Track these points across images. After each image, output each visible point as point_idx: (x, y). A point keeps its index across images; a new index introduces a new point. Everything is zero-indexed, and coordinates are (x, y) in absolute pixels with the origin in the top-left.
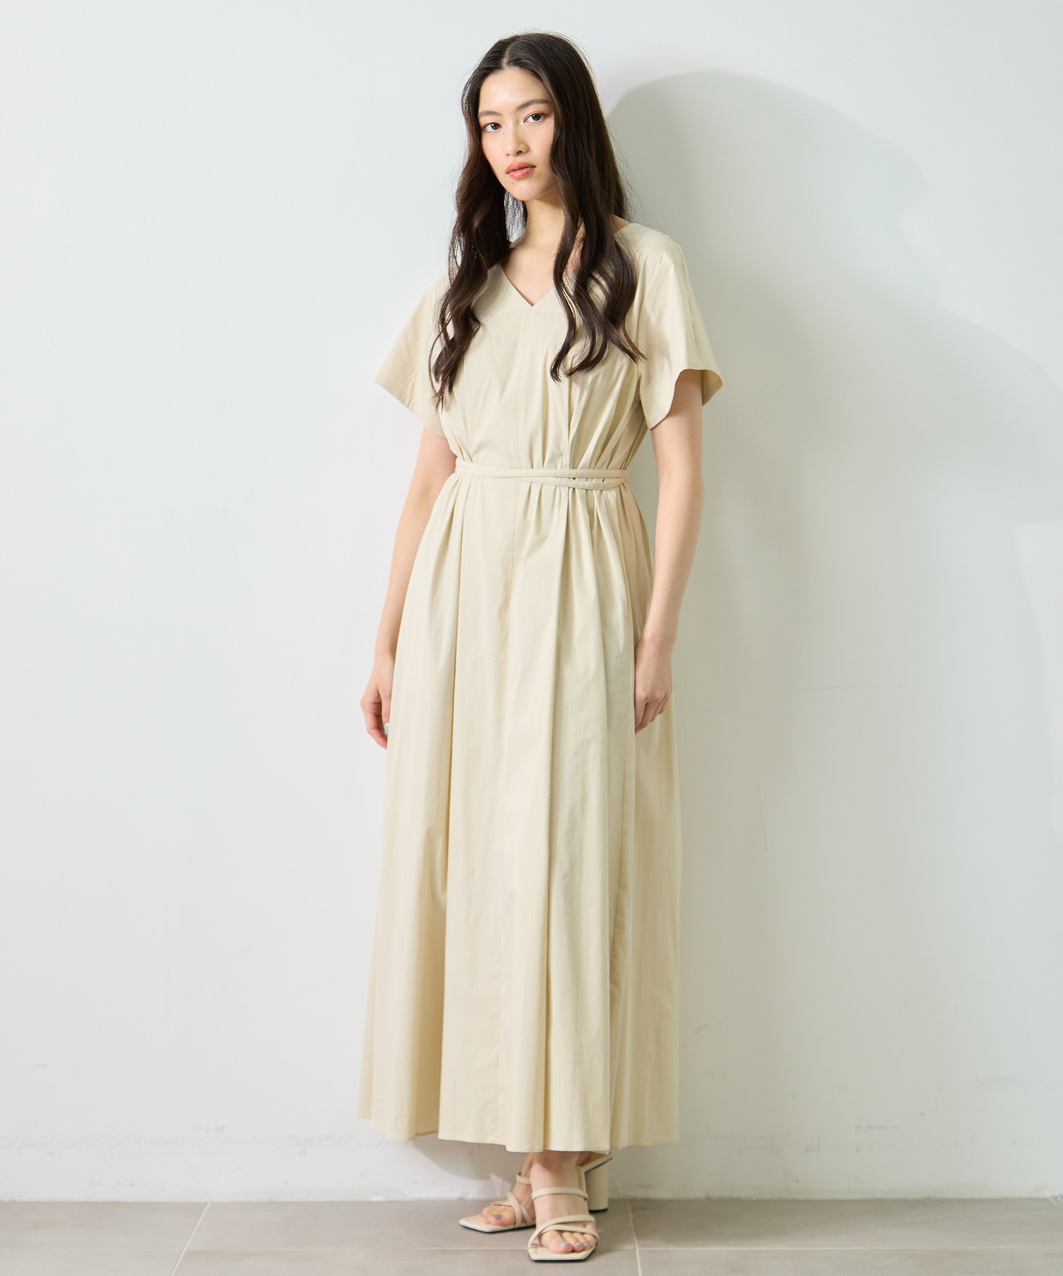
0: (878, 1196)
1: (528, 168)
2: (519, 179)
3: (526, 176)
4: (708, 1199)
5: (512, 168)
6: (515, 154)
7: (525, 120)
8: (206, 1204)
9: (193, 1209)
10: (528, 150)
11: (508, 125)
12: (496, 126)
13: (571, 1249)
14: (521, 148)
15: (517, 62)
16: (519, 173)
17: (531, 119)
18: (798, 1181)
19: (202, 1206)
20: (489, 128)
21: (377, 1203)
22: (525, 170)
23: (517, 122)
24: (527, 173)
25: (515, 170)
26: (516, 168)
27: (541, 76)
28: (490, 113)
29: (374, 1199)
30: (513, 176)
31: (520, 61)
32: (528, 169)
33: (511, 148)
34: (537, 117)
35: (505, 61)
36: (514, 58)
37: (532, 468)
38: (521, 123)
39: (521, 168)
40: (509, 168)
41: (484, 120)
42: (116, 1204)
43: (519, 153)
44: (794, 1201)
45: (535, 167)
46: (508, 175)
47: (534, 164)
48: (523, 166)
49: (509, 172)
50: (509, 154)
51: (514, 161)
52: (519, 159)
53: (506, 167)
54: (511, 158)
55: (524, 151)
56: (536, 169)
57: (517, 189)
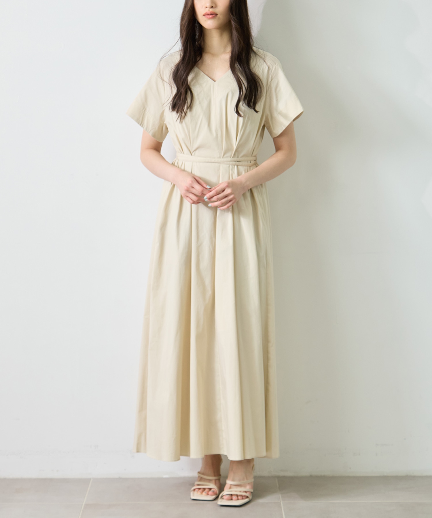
0: (385, 474)
1: (214, 15)
2: (210, 19)
3: (213, 18)
4: (311, 476)
5: (207, 13)
6: (210, 7)
9: (85, 482)
10: (216, 6)
14: (214, 5)
16: (211, 16)
18: (350, 468)
19: (89, 480)
21: (166, 478)
22: (213, 15)
24: (214, 17)
25: (208, 15)
26: (209, 14)
30: (207, 17)
33: (208, 5)
39: (212, 14)
40: (206, 13)
42: (51, 480)
43: (212, 7)
44: (349, 477)
45: (217, 15)
46: (204, 17)
47: (218, 13)
48: (212, 13)
49: (204, 15)
50: (207, 7)
51: (209, 10)
52: (211, 10)
53: (204, 13)
54: (207, 9)
55: (214, 7)
56: (218, 16)
57: (207, 23)
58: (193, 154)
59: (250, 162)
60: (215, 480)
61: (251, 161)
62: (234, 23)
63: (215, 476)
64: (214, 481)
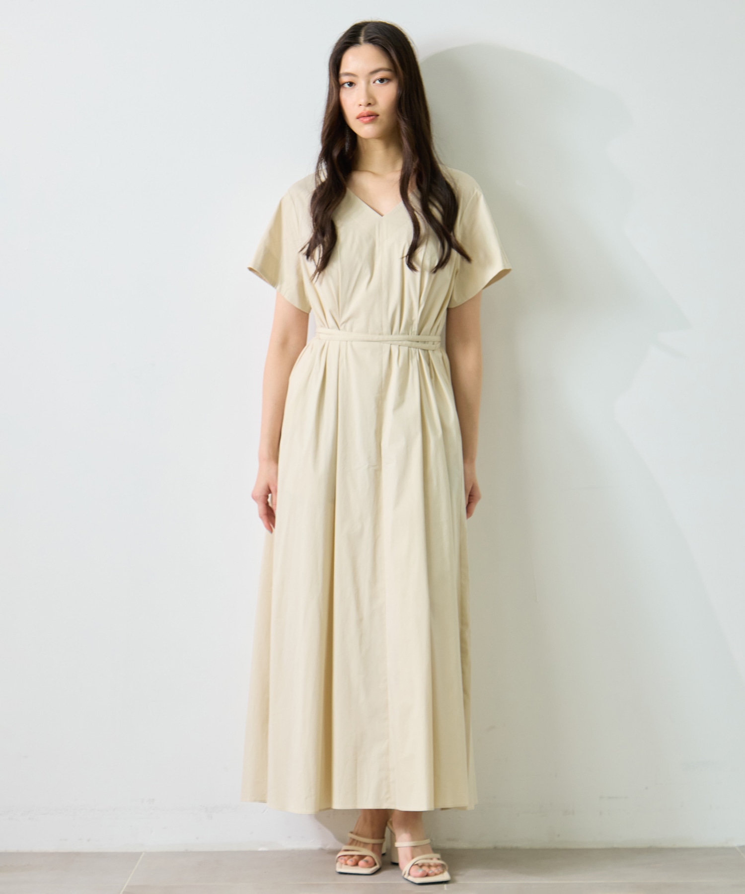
0: (615, 846)
2: (366, 123)
3: (371, 121)
4: (495, 848)
5: (362, 115)
6: (366, 105)
7: (374, 82)
8: (141, 853)
9: (132, 857)
10: (375, 103)
11: (361, 84)
12: (351, 84)
13: (425, 874)
14: (371, 101)
15: (371, 41)
16: (367, 119)
17: (378, 82)
18: (559, 835)
19: (137, 855)
20: (346, 86)
21: (262, 852)
22: (372, 117)
23: (368, 83)
24: (373, 119)
25: (364, 117)
26: (366, 115)
27: (390, 52)
28: (348, 74)
29: (261, 849)
30: (362, 120)
31: (374, 40)
32: (374, 117)
33: (363, 101)
34: (382, 80)
35: (362, 39)
36: (369, 38)
37: (392, 334)
38: (371, 83)
39: (369, 116)
40: (360, 114)
41: (344, 79)
42: (78, 854)
43: (369, 104)
44: (557, 850)
45: (377, 115)
46: (358, 120)
47: (379, 114)
48: (370, 114)
49: (358, 118)
50: (360, 105)
51: (365, 110)
52: (368, 109)
53: (357, 114)
54: (362, 108)
55: (372, 104)
56: (379, 118)
57: (363, 130)
58: (341, 328)
59: (434, 344)
60: (374, 844)
61: (434, 342)
62: (405, 127)
63: (373, 838)
64: (370, 846)
